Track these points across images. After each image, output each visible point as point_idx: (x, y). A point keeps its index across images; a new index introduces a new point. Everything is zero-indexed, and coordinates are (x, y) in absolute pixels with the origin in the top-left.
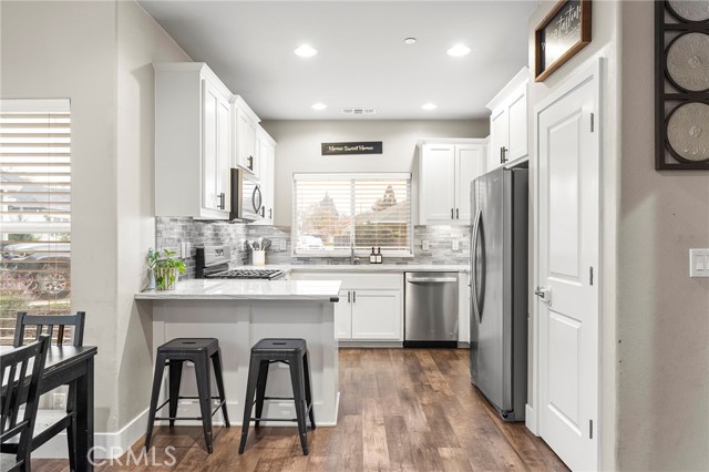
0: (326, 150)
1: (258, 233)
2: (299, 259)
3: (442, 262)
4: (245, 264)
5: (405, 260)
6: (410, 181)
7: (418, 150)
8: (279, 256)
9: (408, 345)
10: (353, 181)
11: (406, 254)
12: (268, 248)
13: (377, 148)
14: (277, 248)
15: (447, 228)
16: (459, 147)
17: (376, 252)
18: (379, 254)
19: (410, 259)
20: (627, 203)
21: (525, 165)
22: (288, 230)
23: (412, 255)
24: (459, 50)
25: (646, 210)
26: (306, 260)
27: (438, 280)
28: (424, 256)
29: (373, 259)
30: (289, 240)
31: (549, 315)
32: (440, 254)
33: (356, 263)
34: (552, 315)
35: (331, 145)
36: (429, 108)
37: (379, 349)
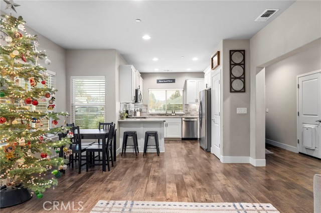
0: (158, 82)
2: (150, 115)
3: (193, 115)
4: (134, 116)
5: (182, 115)
6: (183, 91)
7: (186, 81)
8: (144, 113)
9: (183, 139)
10: (166, 91)
11: (183, 113)
12: (141, 111)
13: (174, 81)
14: (143, 111)
15: (195, 105)
16: (198, 81)
17: (173, 112)
19: (184, 114)
20: (224, 99)
21: (210, 89)
22: (147, 106)
24: (195, 59)
25: (228, 100)
26: (152, 115)
27: (192, 120)
28: (188, 113)
29: (172, 114)
30: (147, 109)
32: (193, 113)
33: (167, 115)
35: (160, 80)
36: (189, 70)
37: (174, 140)
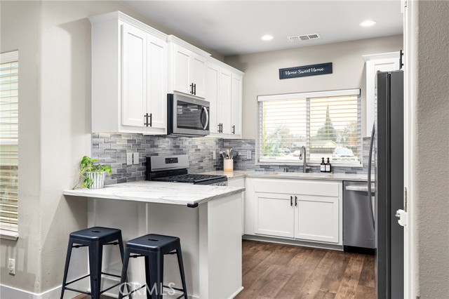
0: (283, 74)
1: (231, 145)
2: (261, 166)
4: (218, 169)
5: (354, 169)
6: (359, 96)
8: (246, 164)
9: (349, 250)
10: (308, 99)
11: (355, 164)
12: (235, 157)
13: (327, 68)
14: (244, 157)
18: (328, 163)
19: (359, 169)
22: (252, 143)
23: (362, 166)
26: (267, 168)
29: (323, 168)
30: (253, 151)
35: (287, 70)
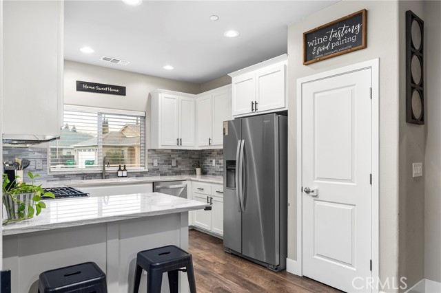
0: (80, 87)
2: (55, 176)
5: (142, 174)
6: (144, 117)
7: (150, 96)
13: (121, 91)
14: (35, 168)
17: (122, 168)
18: (125, 170)
19: (145, 173)
22: (44, 152)
23: (147, 170)
26: (61, 177)
27: (172, 186)
28: (154, 170)
29: (120, 174)
30: (45, 160)
31: (314, 203)
32: (165, 169)
33: (107, 177)
34: (317, 203)
35: (85, 83)
